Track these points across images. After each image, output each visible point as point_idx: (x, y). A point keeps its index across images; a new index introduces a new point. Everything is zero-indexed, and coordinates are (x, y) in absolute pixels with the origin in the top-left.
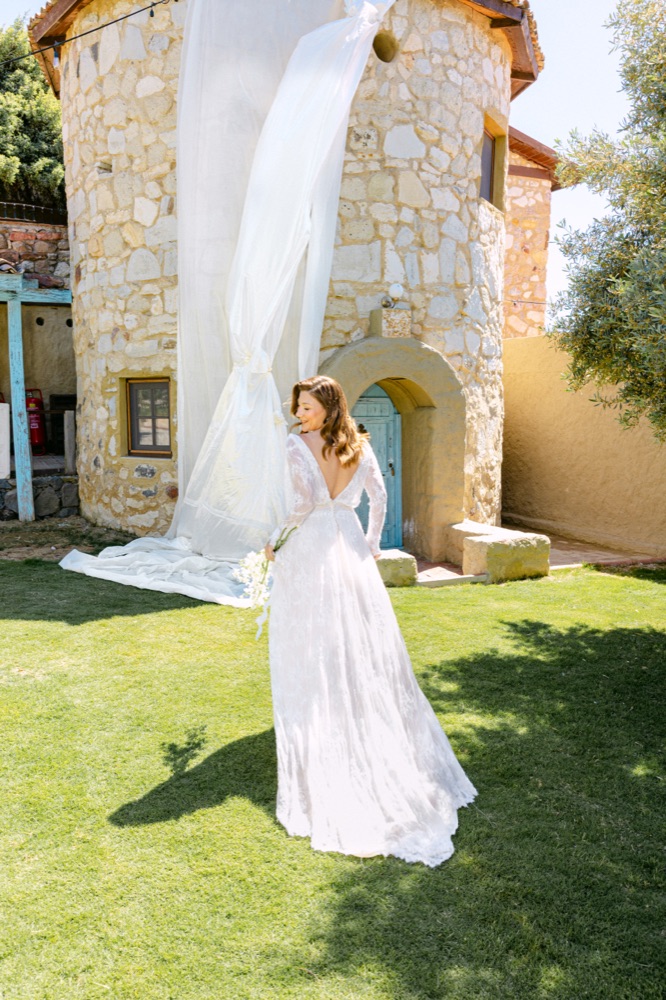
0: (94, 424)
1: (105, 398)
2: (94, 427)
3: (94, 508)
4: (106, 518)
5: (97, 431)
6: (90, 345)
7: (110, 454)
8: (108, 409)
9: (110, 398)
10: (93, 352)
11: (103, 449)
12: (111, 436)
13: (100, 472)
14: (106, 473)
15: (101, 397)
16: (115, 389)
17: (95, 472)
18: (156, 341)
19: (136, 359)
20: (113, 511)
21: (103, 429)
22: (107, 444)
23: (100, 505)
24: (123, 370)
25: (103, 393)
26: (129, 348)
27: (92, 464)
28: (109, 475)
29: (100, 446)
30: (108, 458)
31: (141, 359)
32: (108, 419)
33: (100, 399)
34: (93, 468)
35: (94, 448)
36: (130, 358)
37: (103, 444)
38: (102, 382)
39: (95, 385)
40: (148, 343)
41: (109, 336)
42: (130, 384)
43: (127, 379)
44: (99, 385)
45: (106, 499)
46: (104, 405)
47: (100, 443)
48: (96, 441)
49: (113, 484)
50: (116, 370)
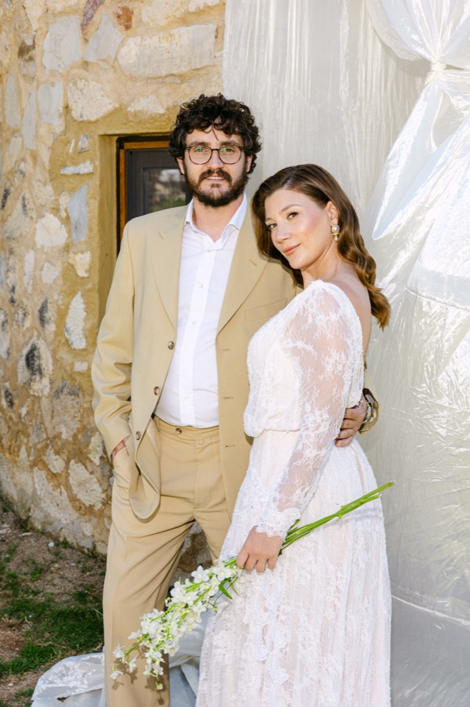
0: (30, 257)
1: (59, 191)
2: (29, 267)
3: (23, 477)
4: (54, 512)
5: (36, 279)
6: (24, 51)
7: (68, 343)
8: (67, 221)
9: (72, 191)
10: (30, 68)
11: (51, 328)
12: (72, 294)
13: (42, 386)
14: (57, 393)
15: (49, 188)
16: (86, 168)
17: (28, 384)
18: (212, 27)
19: (149, 79)
20: (73, 499)
21: (51, 274)
22: (62, 315)
23: (39, 475)
24: (111, 114)
25: (55, 176)
26: (131, 50)
27: (22, 362)
28: (68, 400)
29: (42, 320)
30: (63, 354)
31: (161, 80)
32: (67, 248)
33: (45, 193)
34: (23, 373)
35: (28, 323)
36: (133, 79)
37: (51, 314)
38: (52, 148)
39: (35, 157)
40: (184, 35)
41: (76, 21)
42: (130, 153)
43: (122, 140)
44: (45, 156)
45: (57, 464)
46: (56, 210)
47: (43, 310)
48: (33, 306)
49: (75, 425)
50: (93, 114)
